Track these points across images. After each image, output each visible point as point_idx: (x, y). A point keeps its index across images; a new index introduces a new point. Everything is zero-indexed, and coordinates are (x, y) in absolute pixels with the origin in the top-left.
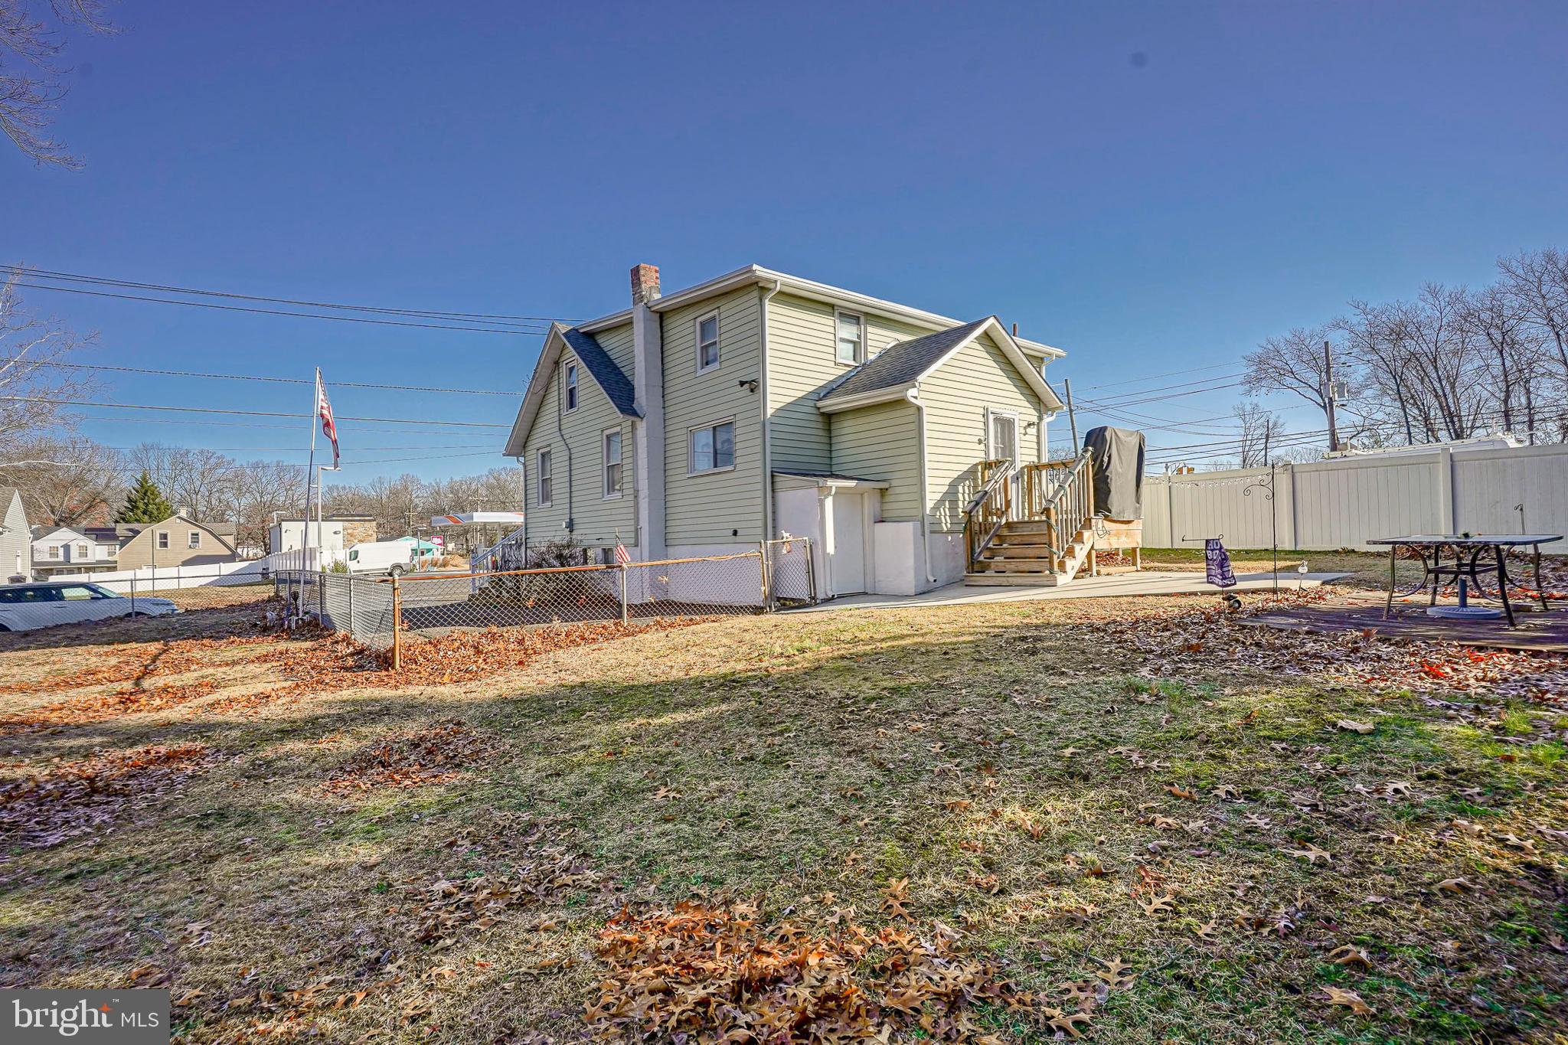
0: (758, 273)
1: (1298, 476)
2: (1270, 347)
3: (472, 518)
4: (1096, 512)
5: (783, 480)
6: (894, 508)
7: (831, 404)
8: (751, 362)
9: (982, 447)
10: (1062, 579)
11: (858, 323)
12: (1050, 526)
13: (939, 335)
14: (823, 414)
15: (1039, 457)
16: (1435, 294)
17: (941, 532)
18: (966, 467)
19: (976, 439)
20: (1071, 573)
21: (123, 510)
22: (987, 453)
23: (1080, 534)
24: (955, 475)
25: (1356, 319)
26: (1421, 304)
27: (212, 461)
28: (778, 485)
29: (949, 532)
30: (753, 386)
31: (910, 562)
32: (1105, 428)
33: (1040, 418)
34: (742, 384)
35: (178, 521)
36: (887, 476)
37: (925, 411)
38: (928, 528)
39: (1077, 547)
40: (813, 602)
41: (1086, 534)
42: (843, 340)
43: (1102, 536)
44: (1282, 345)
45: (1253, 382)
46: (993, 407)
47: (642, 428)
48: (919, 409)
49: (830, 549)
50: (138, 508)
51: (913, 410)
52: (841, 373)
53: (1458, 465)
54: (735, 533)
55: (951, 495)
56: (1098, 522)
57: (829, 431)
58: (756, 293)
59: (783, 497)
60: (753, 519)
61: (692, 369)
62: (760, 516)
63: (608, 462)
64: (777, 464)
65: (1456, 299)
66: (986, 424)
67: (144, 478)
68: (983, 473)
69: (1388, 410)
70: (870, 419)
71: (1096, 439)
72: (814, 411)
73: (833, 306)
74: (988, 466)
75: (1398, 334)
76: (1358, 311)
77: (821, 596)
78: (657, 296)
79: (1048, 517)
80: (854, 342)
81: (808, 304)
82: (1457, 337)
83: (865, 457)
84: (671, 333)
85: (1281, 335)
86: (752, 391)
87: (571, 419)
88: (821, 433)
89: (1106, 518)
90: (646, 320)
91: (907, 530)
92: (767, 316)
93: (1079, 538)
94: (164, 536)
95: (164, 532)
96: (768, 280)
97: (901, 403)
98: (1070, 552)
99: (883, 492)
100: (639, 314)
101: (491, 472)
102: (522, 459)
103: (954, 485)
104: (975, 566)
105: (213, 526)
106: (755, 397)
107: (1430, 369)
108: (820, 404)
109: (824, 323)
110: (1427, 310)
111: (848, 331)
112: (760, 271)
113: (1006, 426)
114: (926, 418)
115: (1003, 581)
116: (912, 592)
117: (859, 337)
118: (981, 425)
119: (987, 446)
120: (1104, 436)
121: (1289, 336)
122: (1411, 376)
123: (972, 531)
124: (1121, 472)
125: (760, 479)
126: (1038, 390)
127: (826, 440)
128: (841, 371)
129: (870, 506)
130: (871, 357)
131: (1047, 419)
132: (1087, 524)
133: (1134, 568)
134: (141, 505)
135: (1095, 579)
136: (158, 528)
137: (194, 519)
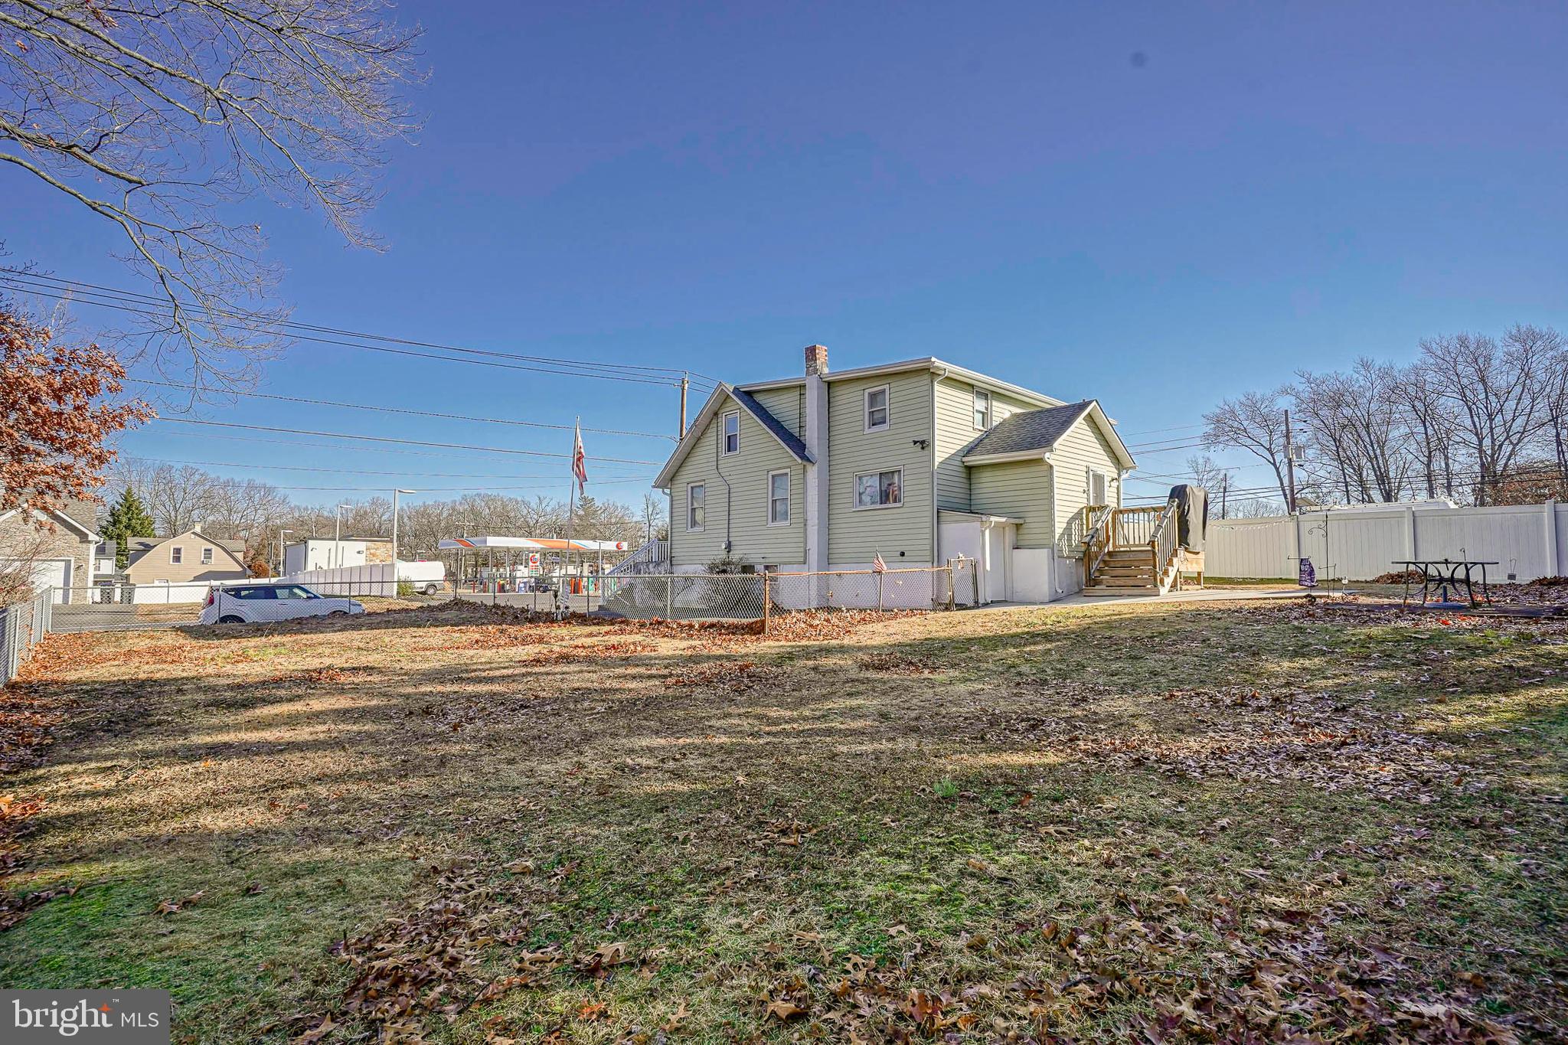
0: (936, 364)
1: (1301, 524)
2: (1227, 407)
3: (486, 542)
4: (1180, 545)
5: (945, 514)
6: (1027, 537)
7: (974, 460)
8: (922, 427)
9: (1085, 495)
10: (1164, 591)
11: (987, 399)
12: (1154, 553)
13: (1048, 411)
14: (966, 467)
15: (1118, 504)
16: (1366, 366)
17: (1063, 557)
18: (1076, 511)
19: (1082, 490)
20: (1167, 587)
21: (105, 523)
22: (1088, 500)
23: (1171, 560)
24: (1071, 515)
25: (1301, 387)
26: (1355, 376)
27: (197, 477)
28: (942, 519)
29: (1068, 557)
30: (924, 444)
31: (1046, 578)
32: (1186, 486)
33: (1119, 475)
34: (915, 442)
35: (193, 536)
36: (1021, 515)
37: (1055, 468)
38: (1055, 554)
39: (1170, 568)
40: (977, 605)
41: (1175, 560)
42: (978, 411)
43: (1185, 564)
44: (1237, 407)
45: (1212, 440)
46: (1092, 467)
47: (813, 472)
48: (1051, 467)
49: (988, 568)
50: (121, 522)
51: (1046, 467)
52: (977, 436)
53: (1418, 520)
54: (903, 554)
55: (1068, 530)
56: (1181, 552)
57: (970, 479)
58: (927, 376)
59: (944, 527)
60: (922, 542)
61: (861, 428)
62: (929, 542)
63: (773, 496)
64: (941, 504)
65: (1385, 373)
66: (1088, 478)
67: (129, 491)
68: (1087, 515)
69: (1329, 469)
70: (1008, 472)
71: (1179, 493)
72: (961, 464)
73: (972, 386)
74: (1092, 509)
75: (1337, 402)
76: (1303, 380)
77: (981, 601)
78: (826, 370)
79: (1154, 547)
80: (983, 413)
81: (958, 385)
82: (1386, 407)
83: (1002, 500)
84: (837, 398)
85: (1235, 397)
86: (923, 448)
87: (728, 460)
88: (965, 481)
89: (1186, 549)
90: (819, 388)
91: (1043, 554)
92: (936, 394)
93: (1170, 563)
94: (178, 551)
95: (177, 546)
96: (938, 368)
97: (1040, 461)
98: (1166, 573)
99: (1018, 526)
100: (812, 383)
101: (464, 498)
102: (667, 491)
103: (1069, 523)
104: (1092, 582)
105: (225, 542)
106: (926, 452)
107: (1364, 433)
108: (965, 459)
109: (967, 397)
110: (1360, 381)
111: (980, 405)
112: (938, 363)
113: (1099, 479)
114: (1055, 474)
115: (1113, 592)
116: (1047, 600)
117: (987, 409)
118: (1085, 479)
119: (1088, 495)
120: (1185, 491)
121: (1243, 399)
122: (1347, 440)
123: (1086, 557)
124: (1195, 518)
125: (929, 514)
126: (1118, 453)
127: (967, 486)
128: (977, 435)
129: (1009, 536)
130: (994, 424)
131: (1124, 476)
132: (1175, 553)
133: (1199, 587)
134: (124, 519)
135: (1179, 592)
136: (173, 544)
137: (207, 535)
